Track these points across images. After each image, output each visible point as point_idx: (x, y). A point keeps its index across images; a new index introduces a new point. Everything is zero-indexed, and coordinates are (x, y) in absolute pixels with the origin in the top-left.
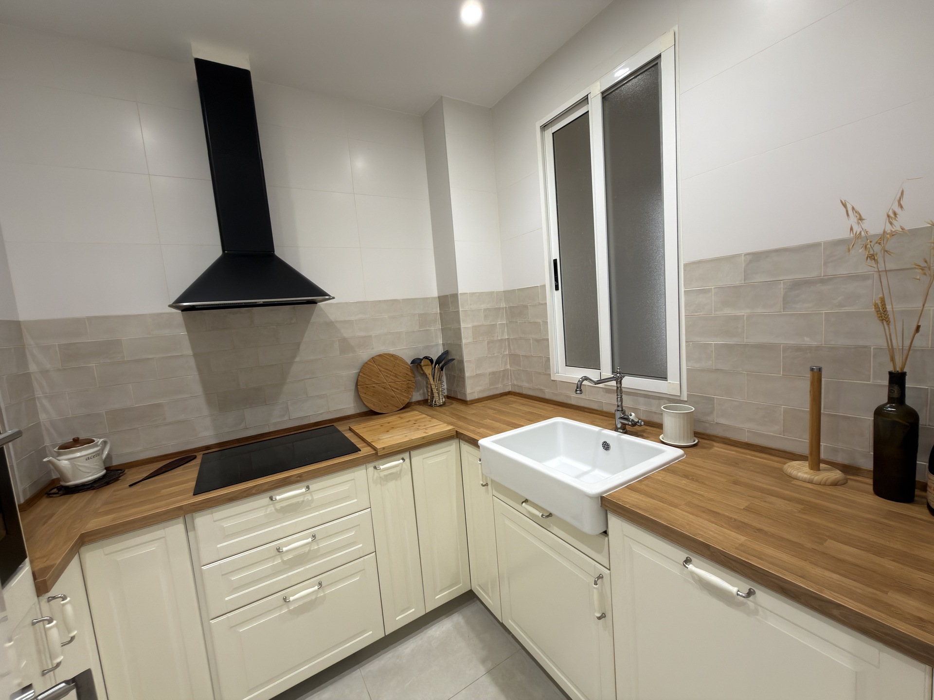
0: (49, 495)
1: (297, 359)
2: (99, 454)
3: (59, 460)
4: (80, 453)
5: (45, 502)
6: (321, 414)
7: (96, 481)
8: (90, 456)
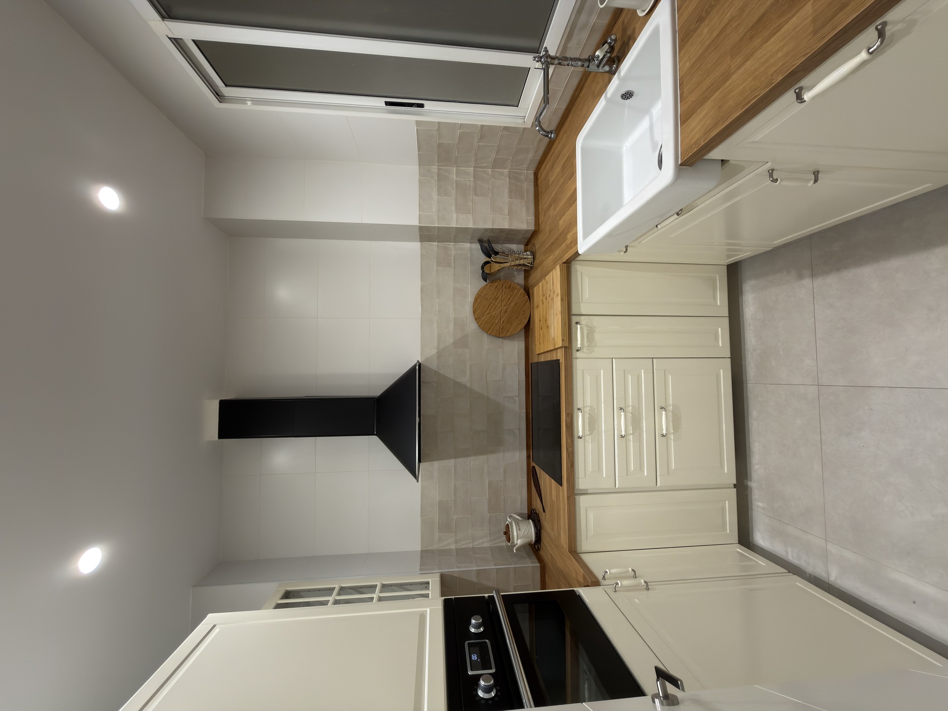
0: (539, 549)
1: (468, 385)
2: (517, 524)
3: (517, 544)
4: (515, 532)
5: (542, 553)
6: (519, 370)
7: (535, 526)
8: (518, 528)
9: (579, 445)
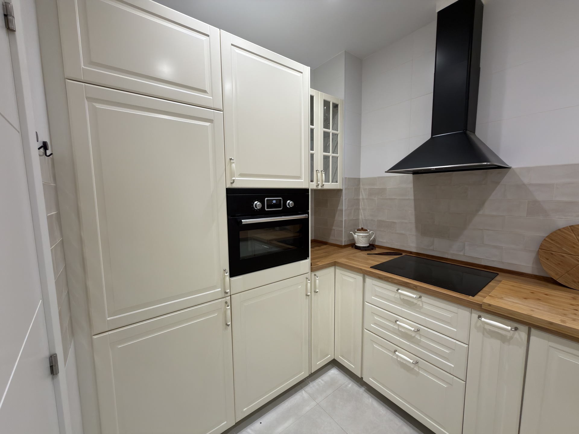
2: (366, 237)
5: (350, 248)
8: (363, 236)
9: (394, 288)
